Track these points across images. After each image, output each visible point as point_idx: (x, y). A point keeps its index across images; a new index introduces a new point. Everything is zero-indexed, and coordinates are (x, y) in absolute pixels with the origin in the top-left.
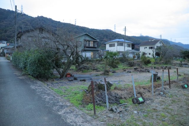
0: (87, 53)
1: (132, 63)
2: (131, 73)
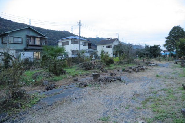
1: (88, 65)
2: (87, 86)
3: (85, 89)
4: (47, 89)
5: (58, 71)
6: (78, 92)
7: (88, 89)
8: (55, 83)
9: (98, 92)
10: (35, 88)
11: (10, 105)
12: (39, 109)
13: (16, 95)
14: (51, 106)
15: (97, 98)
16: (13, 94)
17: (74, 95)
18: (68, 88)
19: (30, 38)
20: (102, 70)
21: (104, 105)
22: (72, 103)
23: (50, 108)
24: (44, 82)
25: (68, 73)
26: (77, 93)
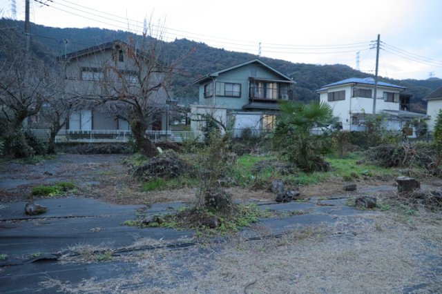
2: (375, 208)
3: (368, 214)
4: (278, 200)
5: (309, 162)
6: (349, 218)
7: (376, 215)
8: (298, 189)
9: (405, 228)
10: (254, 193)
11: (200, 218)
12: (251, 239)
13: (212, 201)
14: (277, 239)
15: (398, 243)
16: (208, 197)
17: (337, 223)
18: (326, 205)
19: (257, 84)
20: (433, 170)
21: (413, 266)
22: (327, 241)
23: (275, 241)
24: (275, 184)
25: (334, 169)
26: (347, 220)
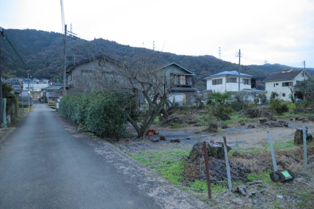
0: (176, 96)
1: (254, 111)
3: (253, 129)
5: (224, 116)
6: (248, 130)
7: (256, 129)
17: (245, 131)
20: (270, 118)
